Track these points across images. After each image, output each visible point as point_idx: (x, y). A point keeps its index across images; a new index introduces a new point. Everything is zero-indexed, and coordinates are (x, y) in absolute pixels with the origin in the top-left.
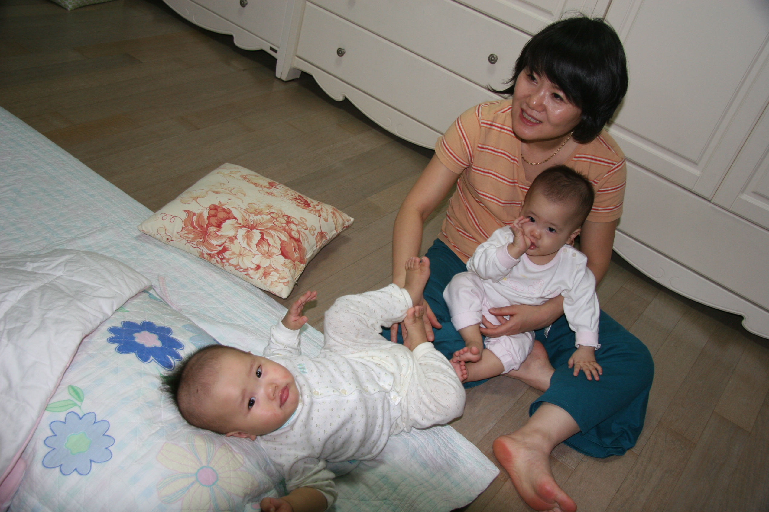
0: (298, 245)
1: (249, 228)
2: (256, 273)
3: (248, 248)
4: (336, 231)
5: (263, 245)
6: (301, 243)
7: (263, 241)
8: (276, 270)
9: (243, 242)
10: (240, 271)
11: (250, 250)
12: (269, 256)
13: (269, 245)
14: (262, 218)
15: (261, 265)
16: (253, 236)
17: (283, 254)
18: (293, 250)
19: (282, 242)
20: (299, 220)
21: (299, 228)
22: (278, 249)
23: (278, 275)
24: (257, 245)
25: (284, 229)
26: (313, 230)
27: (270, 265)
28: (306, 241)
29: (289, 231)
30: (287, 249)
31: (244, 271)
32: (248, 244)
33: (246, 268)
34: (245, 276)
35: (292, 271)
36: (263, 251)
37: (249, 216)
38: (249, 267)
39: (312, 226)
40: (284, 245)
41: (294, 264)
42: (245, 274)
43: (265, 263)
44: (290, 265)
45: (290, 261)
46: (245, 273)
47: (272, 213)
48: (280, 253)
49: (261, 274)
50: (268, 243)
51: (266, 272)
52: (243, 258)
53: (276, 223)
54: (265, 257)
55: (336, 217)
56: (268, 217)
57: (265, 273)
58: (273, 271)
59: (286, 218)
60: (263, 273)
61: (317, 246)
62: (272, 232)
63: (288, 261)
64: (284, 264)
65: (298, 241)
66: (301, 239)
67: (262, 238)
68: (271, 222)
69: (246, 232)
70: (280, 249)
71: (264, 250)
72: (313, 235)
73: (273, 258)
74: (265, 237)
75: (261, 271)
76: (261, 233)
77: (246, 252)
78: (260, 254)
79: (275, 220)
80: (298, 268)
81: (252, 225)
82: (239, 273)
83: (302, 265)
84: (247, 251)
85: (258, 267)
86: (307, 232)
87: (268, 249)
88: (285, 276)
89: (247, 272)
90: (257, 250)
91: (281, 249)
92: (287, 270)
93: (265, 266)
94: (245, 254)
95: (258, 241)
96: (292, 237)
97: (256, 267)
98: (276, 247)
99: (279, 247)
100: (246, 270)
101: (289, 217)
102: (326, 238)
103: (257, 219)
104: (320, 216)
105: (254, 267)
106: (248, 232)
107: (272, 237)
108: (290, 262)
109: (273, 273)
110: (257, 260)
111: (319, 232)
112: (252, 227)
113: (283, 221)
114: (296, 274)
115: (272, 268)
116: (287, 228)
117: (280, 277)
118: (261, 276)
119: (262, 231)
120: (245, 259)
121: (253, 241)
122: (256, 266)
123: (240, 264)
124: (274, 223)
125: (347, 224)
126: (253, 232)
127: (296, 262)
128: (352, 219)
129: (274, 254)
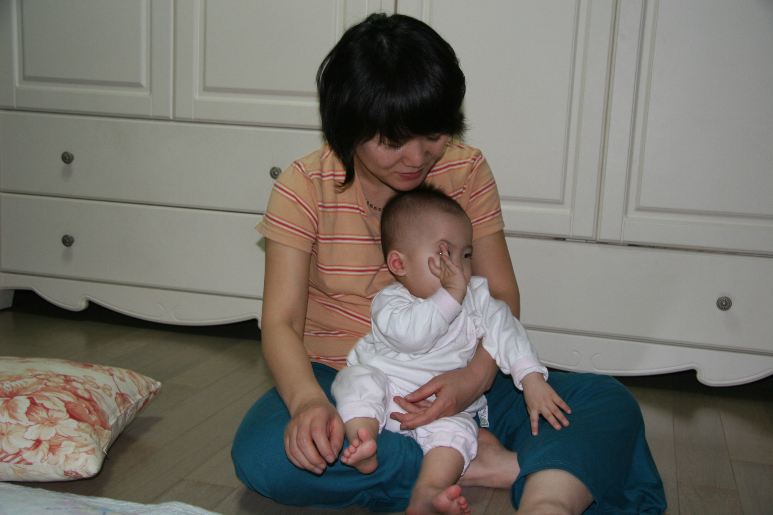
0: (93, 406)
1: (6, 396)
2: (37, 453)
3: (13, 421)
4: (141, 395)
5: (38, 411)
6: (97, 404)
7: (37, 407)
8: (69, 438)
9: (3, 415)
10: (8, 462)
11: (18, 423)
12: (52, 423)
13: (47, 410)
14: (24, 382)
15: (42, 438)
16: (16, 404)
17: (72, 416)
18: (88, 412)
19: (67, 404)
20: (83, 378)
21: (87, 386)
22: (63, 412)
23: (74, 444)
24: (27, 413)
25: (64, 389)
26: (107, 389)
27: (57, 434)
28: (102, 402)
29: (73, 390)
30: (78, 410)
31: (13, 459)
32: (12, 416)
33: (17, 450)
34: (18, 465)
35: (94, 436)
36: (40, 419)
37: (3, 384)
38: (21, 447)
39: (105, 385)
40: (71, 406)
41: (95, 429)
42: (18, 463)
43: (47, 434)
44: (90, 429)
45: (86, 424)
46: (18, 459)
47: (39, 375)
48: (68, 416)
49: (46, 451)
50: (45, 407)
51: (54, 446)
52: (8, 438)
53: (49, 384)
54: (46, 425)
55: (134, 377)
56: (35, 380)
57: (52, 447)
58: (63, 440)
59: (63, 378)
60: (48, 447)
61: (120, 412)
62: (47, 394)
63: (83, 425)
64: (79, 429)
65: (90, 400)
66: (94, 399)
67: (33, 403)
68: (41, 383)
69: (4, 403)
70: (66, 412)
71: (41, 417)
72: (111, 396)
73: (59, 424)
74: (38, 401)
75: (44, 447)
76: (28, 398)
77: (11, 428)
78: (36, 424)
79: (46, 381)
80: (102, 435)
81: (10, 393)
82: (6, 465)
83: (106, 431)
84: (12, 426)
85: (38, 443)
86: (100, 391)
87: (48, 414)
88: (86, 442)
89: (20, 457)
90: (29, 420)
91: (68, 411)
92: (87, 436)
93: (48, 438)
94: (10, 431)
95: (28, 408)
96: (79, 397)
97: (35, 444)
98: (60, 411)
99: (64, 410)
100: (18, 454)
101: (66, 376)
102: (130, 402)
103: (16, 385)
104: (112, 375)
105: (30, 444)
106: (6, 401)
107: (48, 399)
108: (86, 427)
109: (64, 443)
110: (33, 433)
111: (117, 393)
112: (12, 395)
113: (60, 381)
114: (101, 442)
115: (61, 438)
116: (68, 387)
117: (78, 445)
118: (46, 453)
119: (30, 396)
120: (11, 438)
121: (19, 410)
122: (33, 442)
123: (6, 448)
124: (45, 384)
125: (153, 388)
126: (16, 400)
127: (97, 427)
128: (159, 384)
129: (58, 419)
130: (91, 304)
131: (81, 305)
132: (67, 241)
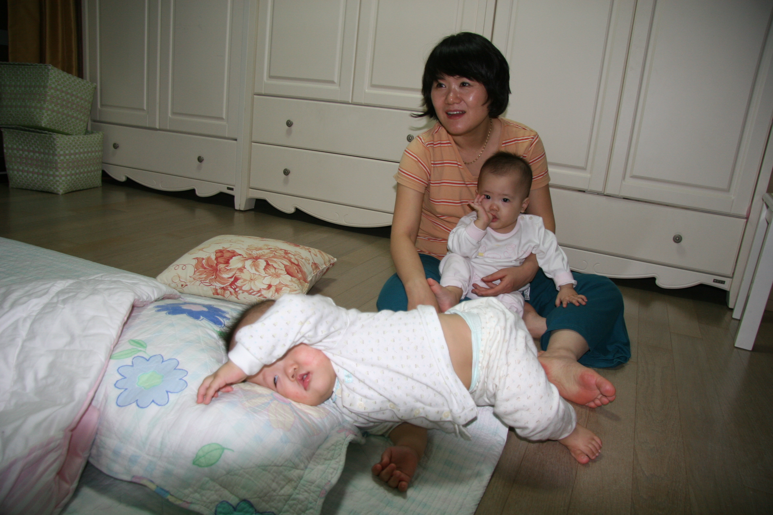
0: (299, 269)
1: (254, 259)
2: (269, 292)
3: (257, 273)
4: (326, 265)
5: (270, 269)
6: (301, 267)
7: (269, 266)
8: (286, 286)
9: (252, 269)
10: (254, 295)
11: (259, 274)
12: (277, 276)
13: (275, 268)
14: (263, 251)
15: (272, 284)
16: (259, 264)
17: (288, 273)
18: (297, 272)
19: (286, 266)
20: (295, 252)
21: (296, 257)
22: (284, 270)
23: (289, 289)
24: (265, 269)
25: (284, 257)
26: (307, 260)
27: (280, 282)
28: (304, 267)
29: (289, 258)
30: (291, 270)
31: (257, 294)
32: (256, 270)
33: (259, 289)
34: (259, 297)
35: (300, 286)
36: (271, 273)
37: (252, 252)
38: (261, 288)
39: (306, 257)
40: (288, 268)
41: (300, 282)
42: (259, 296)
43: (275, 282)
44: (298, 282)
45: (296, 279)
46: (259, 294)
47: (271, 248)
48: (286, 273)
49: (274, 291)
50: (274, 267)
51: (278, 289)
52: (254, 282)
53: (276, 254)
54: (274, 277)
55: (322, 254)
56: (269, 251)
57: (277, 289)
58: (283, 286)
59: (284, 251)
60: (275, 289)
61: (314, 273)
62: (275, 260)
63: (294, 279)
64: (291, 281)
65: (298, 265)
66: (300, 264)
67: (268, 264)
68: (272, 253)
69: (253, 262)
70: (285, 270)
71: (272, 272)
72: (309, 264)
73: (281, 277)
74: (270, 263)
75: (273, 289)
76: (265, 261)
77: (256, 276)
78: (269, 276)
79: (275, 252)
80: (304, 285)
81: (256, 257)
82: (253, 296)
83: (306, 284)
84: (257, 276)
85: (270, 286)
86: (303, 260)
87: (275, 271)
88: (295, 289)
89: (260, 293)
90: (265, 273)
91: (286, 270)
92: (296, 285)
93: (275, 284)
94: (255, 278)
95: (265, 266)
96: (292, 263)
97: (268, 287)
98: (281, 269)
99: (284, 269)
100: (259, 291)
101: (285, 250)
102: (319, 269)
103: (259, 253)
104: (310, 252)
105: (266, 287)
106: (254, 261)
107: (275, 262)
108: (296, 280)
109: (284, 288)
110: (268, 280)
111: (312, 263)
112: (257, 258)
113: (282, 253)
114: (304, 290)
115: (282, 285)
116: (286, 256)
117: (291, 290)
118: (274, 293)
119: (266, 260)
120: (256, 282)
121: (260, 267)
122: (268, 286)
123: (253, 288)
124: (274, 254)
125: (332, 262)
126: (259, 261)
127: (301, 281)
128: (336, 259)
129: (280, 274)
130: (297, 210)
131: (291, 210)
132: (286, 172)
